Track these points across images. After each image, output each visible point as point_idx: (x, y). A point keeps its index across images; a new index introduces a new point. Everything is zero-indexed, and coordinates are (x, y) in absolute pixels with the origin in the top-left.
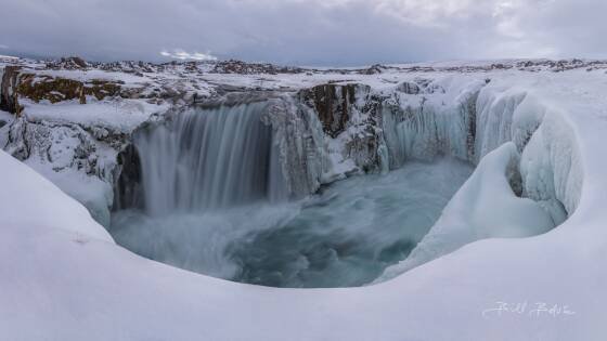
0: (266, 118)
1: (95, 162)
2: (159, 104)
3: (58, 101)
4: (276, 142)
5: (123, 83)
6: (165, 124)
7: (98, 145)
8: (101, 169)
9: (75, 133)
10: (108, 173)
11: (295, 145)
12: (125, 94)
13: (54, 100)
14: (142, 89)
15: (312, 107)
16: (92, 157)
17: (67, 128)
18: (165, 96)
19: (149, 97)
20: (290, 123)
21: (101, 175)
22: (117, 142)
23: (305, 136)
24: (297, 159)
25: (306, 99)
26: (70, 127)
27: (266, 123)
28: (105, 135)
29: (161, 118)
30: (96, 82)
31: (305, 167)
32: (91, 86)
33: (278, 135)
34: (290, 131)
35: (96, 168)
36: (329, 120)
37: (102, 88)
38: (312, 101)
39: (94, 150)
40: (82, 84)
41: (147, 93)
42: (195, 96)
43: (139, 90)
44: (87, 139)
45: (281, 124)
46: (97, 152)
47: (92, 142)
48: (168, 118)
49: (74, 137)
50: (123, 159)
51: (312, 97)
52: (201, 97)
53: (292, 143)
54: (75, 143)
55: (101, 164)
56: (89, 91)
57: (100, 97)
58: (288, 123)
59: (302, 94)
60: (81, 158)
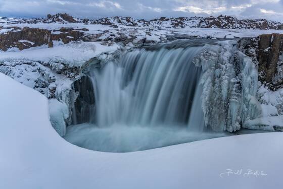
0: (198, 60)
1: (55, 89)
2: (109, 45)
3: (26, 48)
4: (202, 81)
5: (87, 30)
6: (113, 61)
7: (57, 77)
8: (59, 93)
9: (35, 68)
10: (64, 96)
11: (220, 87)
12: (87, 39)
13: (22, 47)
14: (101, 35)
15: (251, 56)
16: (52, 85)
17: (27, 65)
18: (118, 40)
19: (105, 40)
20: (220, 67)
21: (59, 98)
22: (72, 74)
23: (232, 80)
24: (220, 99)
25: (247, 47)
26: (30, 64)
27: (197, 65)
28: (61, 68)
29: (110, 56)
30: (63, 30)
31: (227, 107)
32: (59, 33)
33: (205, 75)
34: (217, 75)
35: (55, 93)
36: (270, 71)
37: (68, 34)
38: (252, 50)
39: (54, 81)
40: (50, 32)
41: (103, 38)
42: (144, 40)
43: (98, 35)
44: (47, 72)
45: (210, 67)
46: (56, 82)
47: (52, 75)
48: (116, 56)
49: (34, 71)
50: (79, 87)
51: (254, 46)
52: (149, 42)
53: (217, 85)
54: (36, 76)
55: (59, 90)
56: (57, 38)
57: (67, 41)
58: (217, 67)
59: (243, 42)
60: (43, 87)
